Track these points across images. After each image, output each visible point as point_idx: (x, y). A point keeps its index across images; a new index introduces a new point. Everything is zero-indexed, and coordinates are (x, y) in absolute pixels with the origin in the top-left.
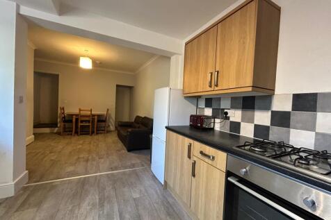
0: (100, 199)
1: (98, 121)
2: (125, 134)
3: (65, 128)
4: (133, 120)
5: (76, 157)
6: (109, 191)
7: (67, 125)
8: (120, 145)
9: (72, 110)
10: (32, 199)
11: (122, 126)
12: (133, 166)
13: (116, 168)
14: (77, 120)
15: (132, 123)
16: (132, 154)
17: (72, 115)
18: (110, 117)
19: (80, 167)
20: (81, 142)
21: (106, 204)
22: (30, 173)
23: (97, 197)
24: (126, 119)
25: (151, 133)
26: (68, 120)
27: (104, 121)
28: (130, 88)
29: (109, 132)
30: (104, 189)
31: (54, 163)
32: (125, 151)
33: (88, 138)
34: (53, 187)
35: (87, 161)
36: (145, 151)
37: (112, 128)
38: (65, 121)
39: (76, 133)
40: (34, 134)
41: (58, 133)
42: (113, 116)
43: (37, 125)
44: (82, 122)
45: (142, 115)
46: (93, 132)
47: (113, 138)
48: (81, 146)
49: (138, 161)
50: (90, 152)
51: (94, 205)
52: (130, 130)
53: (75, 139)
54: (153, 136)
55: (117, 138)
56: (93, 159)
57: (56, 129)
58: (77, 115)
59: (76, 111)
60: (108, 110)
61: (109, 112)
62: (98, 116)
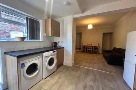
0: (94, 79)
1: (95, 49)
2: (107, 56)
3: (83, 50)
4: (112, 50)
5: (86, 61)
6: (98, 77)
7: (84, 49)
8: (104, 60)
9: (85, 44)
10: (75, 69)
11: (105, 52)
12: (111, 72)
13: (101, 70)
14: (87, 47)
15: (111, 51)
16: (110, 66)
17: (85, 46)
18: (100, 47)
19: (87, 64)
20: (88, 56)
21: (96, 82)
22: (75, 62)
24: (108, 48)
25: (124, 58)
26: (84, 47)
27: (97, 49)
28: (111, 34)
29: (99, 53)
30: (96, 76)
31: (80, 61)
32: (106, 63)
33: (90, 55)
34: (80, 68)
35: (90, 63)
36: (120, 67)
37: (100, 52)
38: (83, 48)
39: (87, 52)
40: (76, 51)
41: (81, 52)
43: (76, 49)
44: (88, 48)
45: (118, 47)
46: (92, 53)
47: (101, 57)
48: (88, 57)
49: (114, 70)
50: (91, 60)
51: (92, 80)
52: (109, 54)
53: (86, 54)
54: (125, 59)
55: (102, 57)
56: (92, 63)
57: (81, 50)
58: (87, 46)
59: (86, 44)
60: (99, 44)
61: (99, 45)
62: (94, 46)
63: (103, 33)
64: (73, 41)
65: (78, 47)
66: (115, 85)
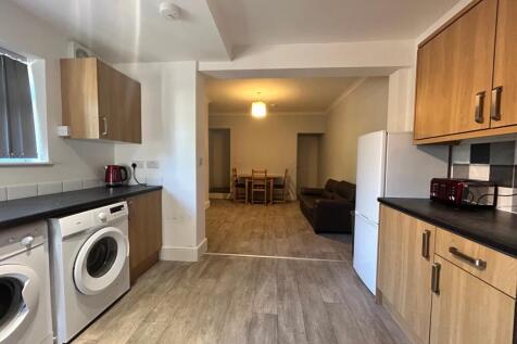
0: (279, 290)
1: (275, 186)
2: (311, 207)
3: (237, 194)
4: (323, 187)
5: (250, 231)
6: (289, 281)
7: (240, 189)
8: (304, 222)
9: (244, 172)
10: (212, 269)
11: (307, 194)
12: (324, 255)
13: (298, 254)
14: (250, 184)
15: (322, 190)
16: (321, 238)
17: (245, 178)
18: (289, 181)
19: (255, 245)
20: (254, 213)
21: (286, 298)
22: (209, 241)
23: (275, 286)
24: (313, 184)
25: (353, 208)
26: (240, 184)
27: (281, 187)
28: (319, 136)
29: (288, 202)
30: (284, 278)
31: (229, 234)
32: (310, 231)
33: (263, 209)
34: (229, 262)
35: (262, 237)
36: (344, 237)
37: (293, 197)
38: (237, 186)
39: (250, 201)
40: (210, 199)
41: (231, 200)
42: (294, 179)
43: (212, 190)
44: (256, 186)
45: (339, 178)
46: (268, 201)
47: (294, 211)
48: (253, 218)
49: (332, 250)
50: (265, 226)
51: (271, 295)
52: (318, 201)
53: (248, 207)
54: (356, 212)
55: (300, 212)
56: (270, 238)
57: (229, 195)
58: (249, 178)
59: (248, 173)
60: (287, 171)
61: (289, 173)
62: (274, 179)
63: (299, 135)
64: (199, 162)
65: (219, 184)
66: (335, 294)
